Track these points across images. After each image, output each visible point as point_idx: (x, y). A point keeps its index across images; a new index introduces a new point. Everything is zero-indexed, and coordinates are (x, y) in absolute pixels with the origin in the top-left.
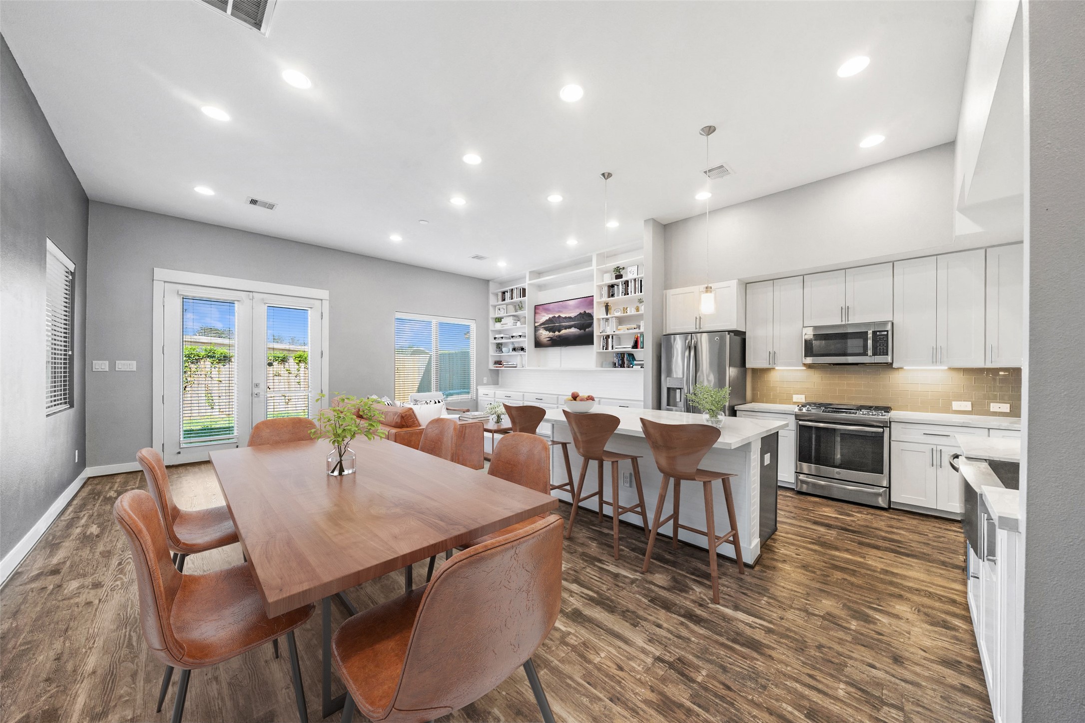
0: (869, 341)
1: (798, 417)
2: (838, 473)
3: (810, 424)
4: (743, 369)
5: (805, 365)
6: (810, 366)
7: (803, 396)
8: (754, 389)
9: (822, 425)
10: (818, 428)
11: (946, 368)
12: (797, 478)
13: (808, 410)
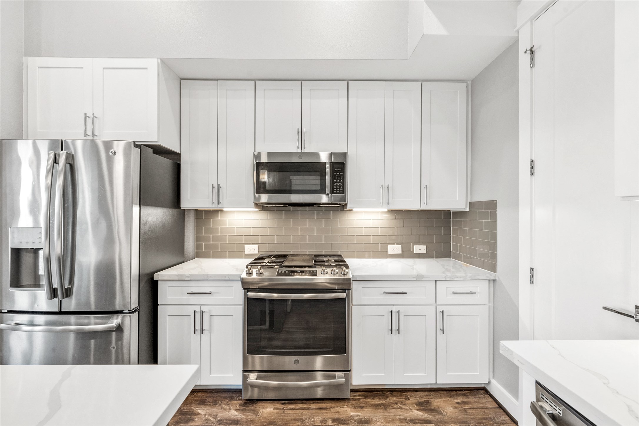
0: (326, 177)
1: (247, 286)
2: (296, 362)
3: (262, 295)
4: (176, 210)
5: (257, 205)
6: (263, 207)
7: (256, 246)
8: (197, 239)
9: (275, 296)
10: (272, 301)
11: (386, 210)
12: (245, 378)
13: (259, 274)
